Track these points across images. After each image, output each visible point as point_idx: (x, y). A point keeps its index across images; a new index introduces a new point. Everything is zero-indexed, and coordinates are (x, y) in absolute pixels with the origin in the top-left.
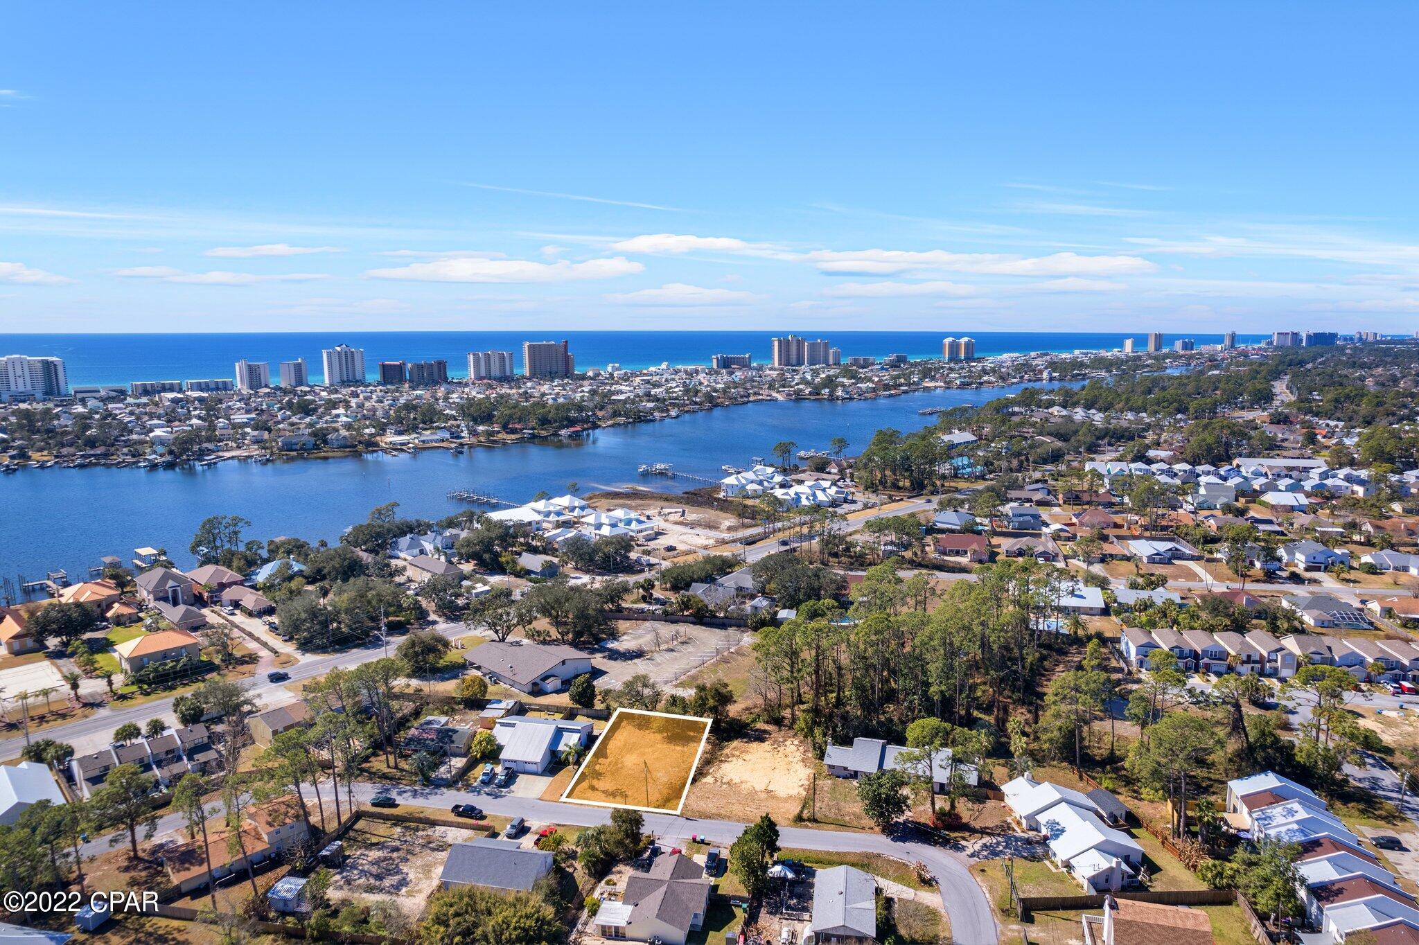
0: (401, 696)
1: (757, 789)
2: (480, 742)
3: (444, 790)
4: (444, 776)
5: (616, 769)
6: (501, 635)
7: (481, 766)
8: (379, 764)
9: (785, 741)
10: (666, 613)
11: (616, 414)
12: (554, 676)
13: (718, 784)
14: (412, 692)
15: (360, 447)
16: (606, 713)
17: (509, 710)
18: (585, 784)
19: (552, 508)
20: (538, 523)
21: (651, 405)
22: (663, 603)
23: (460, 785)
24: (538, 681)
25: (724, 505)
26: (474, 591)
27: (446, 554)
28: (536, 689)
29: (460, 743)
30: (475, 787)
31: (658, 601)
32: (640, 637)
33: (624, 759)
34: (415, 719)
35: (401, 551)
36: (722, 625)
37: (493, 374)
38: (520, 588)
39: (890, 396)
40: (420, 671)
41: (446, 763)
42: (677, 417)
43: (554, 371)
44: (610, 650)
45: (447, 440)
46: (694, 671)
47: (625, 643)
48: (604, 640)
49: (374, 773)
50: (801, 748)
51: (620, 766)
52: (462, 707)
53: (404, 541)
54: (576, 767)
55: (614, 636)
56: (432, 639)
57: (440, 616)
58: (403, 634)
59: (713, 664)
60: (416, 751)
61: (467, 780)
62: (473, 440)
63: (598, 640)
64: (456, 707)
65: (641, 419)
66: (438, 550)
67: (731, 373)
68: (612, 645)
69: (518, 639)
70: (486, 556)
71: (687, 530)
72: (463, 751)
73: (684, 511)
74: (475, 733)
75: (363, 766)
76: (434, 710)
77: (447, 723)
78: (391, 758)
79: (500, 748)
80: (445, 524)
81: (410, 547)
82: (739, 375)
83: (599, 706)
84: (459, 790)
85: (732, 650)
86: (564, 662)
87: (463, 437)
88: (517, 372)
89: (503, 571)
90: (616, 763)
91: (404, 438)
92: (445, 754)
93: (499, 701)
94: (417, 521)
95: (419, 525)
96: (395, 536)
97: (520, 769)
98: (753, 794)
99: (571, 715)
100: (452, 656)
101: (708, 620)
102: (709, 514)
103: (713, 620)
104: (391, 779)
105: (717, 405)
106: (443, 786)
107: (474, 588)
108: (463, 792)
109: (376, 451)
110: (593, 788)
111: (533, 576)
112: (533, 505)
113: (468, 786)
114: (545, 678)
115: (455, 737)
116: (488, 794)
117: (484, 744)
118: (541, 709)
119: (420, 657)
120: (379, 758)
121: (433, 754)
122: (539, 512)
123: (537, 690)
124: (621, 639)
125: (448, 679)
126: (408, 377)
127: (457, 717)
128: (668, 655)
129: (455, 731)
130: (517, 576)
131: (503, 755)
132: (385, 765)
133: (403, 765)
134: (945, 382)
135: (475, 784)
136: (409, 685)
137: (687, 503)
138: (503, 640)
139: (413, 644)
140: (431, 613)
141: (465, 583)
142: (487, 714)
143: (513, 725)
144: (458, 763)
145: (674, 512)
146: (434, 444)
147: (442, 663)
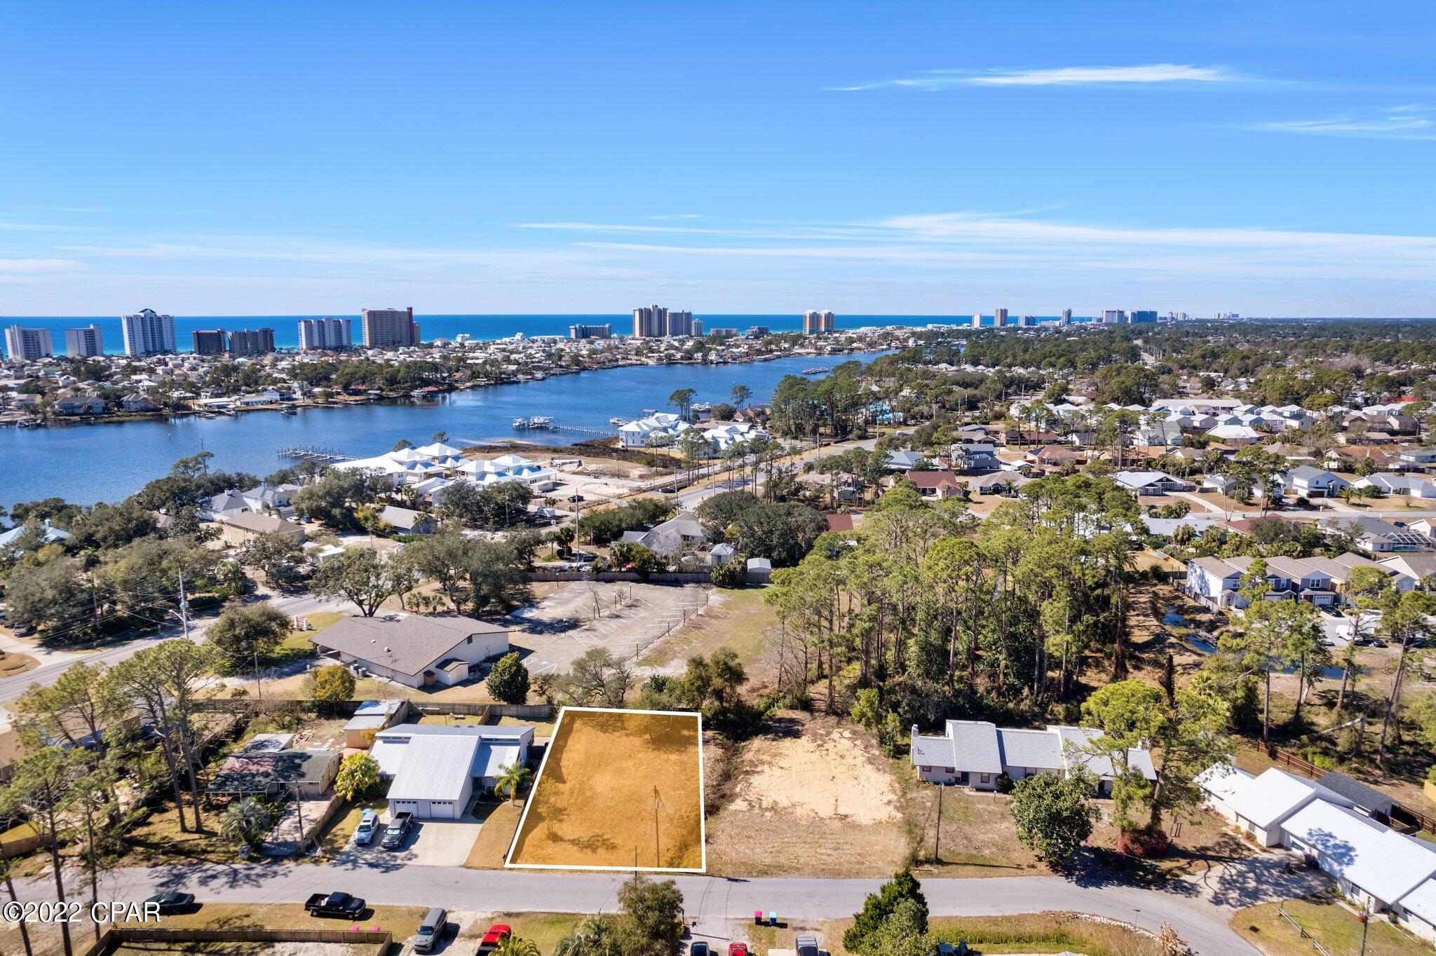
0: (210, 705)
1: (822, 814)
2: (352, 773)
3: (290, 864)
4: (289, 838)
5: (586, 801)
6: (366, 608)
7: (354, 814)
8: (165, 826)
9: (828, 734)
10: (597, 569)
11: (475, 375)
12: (456, 660)
13: (757, 811)
14: (228, 697)
15: (166, 411)
16: (547, 710)
17: (391, 717)
18: (539, 831)
19: (417, 458)
20: (400, 475)
21: (513, 367)
22: (590, 558)
23: (319, 852)
24: (432, 668)
25: (625, 454)
26: (321, 555)
27: (279, 513)
28: (430, 681)
29: (314, 775)
30: (348, 854)
31: (580, 557)
32: (567, 601)
33: (592, 782)
34: (235, 741)
35: (215, 512)
36: (676, 581)
37: (328, 344)
38: (387, 549)
39: (765, 360)
40: (244, 665)
41: (291, 813)
42: (543, 379)
43: (398, 339)
44: (529, 621)
45: (276, 401)
46: (657, 643)
47: (548, 611)
48: (517, 608)
49: (156, 846)
50: (858, 742)
51: (588, 794)
52: (313, 715)
53: (220, 500)
54: (521, 802)
55: (530, 602)
56: (261, 616)
57: (274, 589)
58: (217, 615)
59: (681, 632)
60: (236, 799)
61: (332, 842)
62: (309, 401)
63: (510, 609)
64: (304, 716)
65: (503, 381)
66: (268, 507)
67: (592, 343)
68: (528, 614)
69: (392, 613)
70: (336, 511)
71: (591, 479)
72: (320, 789)
73: (580, 462)
74: (340, 759)
75: (134, 833)
76: (267, 724)
77: (290, 744)
78: (189, 813)
79: (386, 781)
80: (276, 480)
81: (228, 507)
82: (600, 344)
83: (533, 699)
84: (316, 862)
85: (700, 612)
86: (470, 639)
87: (296, 399)
88: (356, 344)
89: (362, 531)
90: (582, 791)
91: (223, 400)
92: (290, 797)
93: (376, 703)
94: (239, 475)
95: (241, 480)
96: (207, 494)
97: (422, 813)
98: (817, 823)
99: (492, 718)
100: (294, 641)
101: (656, 576)
102: (613, 464)
103: (663, 576)
104: (188, 853)
105: (584, 369)
106: (287, 857)
107: (321, 551)
108: (325, 866)
109: (187, 415)
110: (555, 838)
111: (401, 534)
112: (392, 455)
113: (334, 853)
114: (444, 664)
115: (305, 767)
116: (372, 865)
117: (358, 775)
118: (443, 711)
119: (244, 644)
120: (168, 815)
121: (267, 799)
122: (401, 463)
123: (431, 683)
124: (541, 606)
125: (289, 675)
126: (228, 348)
127: (307, 732)
128: (614, 623)
129: (305, 757)
130: (379, 536)
131: (392, 794)
132: (179, 828)
133: (213, 823)
134: (816, 349)
135: (347, 848)
136: (224, 686)
137: (581, 454)
138: (371, 614)
139: (232, 624)
140: (260, 586)
141: (308, 546)
142: (358, 723)
143: (405, 740)
144: (315, 810)
145: (570, 464)
146: (260, 406)
147: (278, 651)
